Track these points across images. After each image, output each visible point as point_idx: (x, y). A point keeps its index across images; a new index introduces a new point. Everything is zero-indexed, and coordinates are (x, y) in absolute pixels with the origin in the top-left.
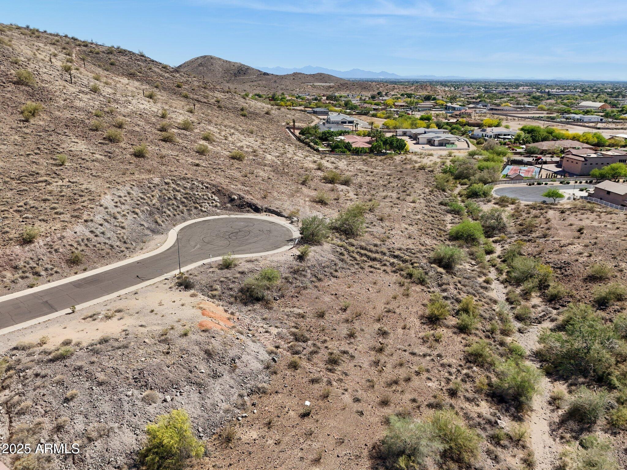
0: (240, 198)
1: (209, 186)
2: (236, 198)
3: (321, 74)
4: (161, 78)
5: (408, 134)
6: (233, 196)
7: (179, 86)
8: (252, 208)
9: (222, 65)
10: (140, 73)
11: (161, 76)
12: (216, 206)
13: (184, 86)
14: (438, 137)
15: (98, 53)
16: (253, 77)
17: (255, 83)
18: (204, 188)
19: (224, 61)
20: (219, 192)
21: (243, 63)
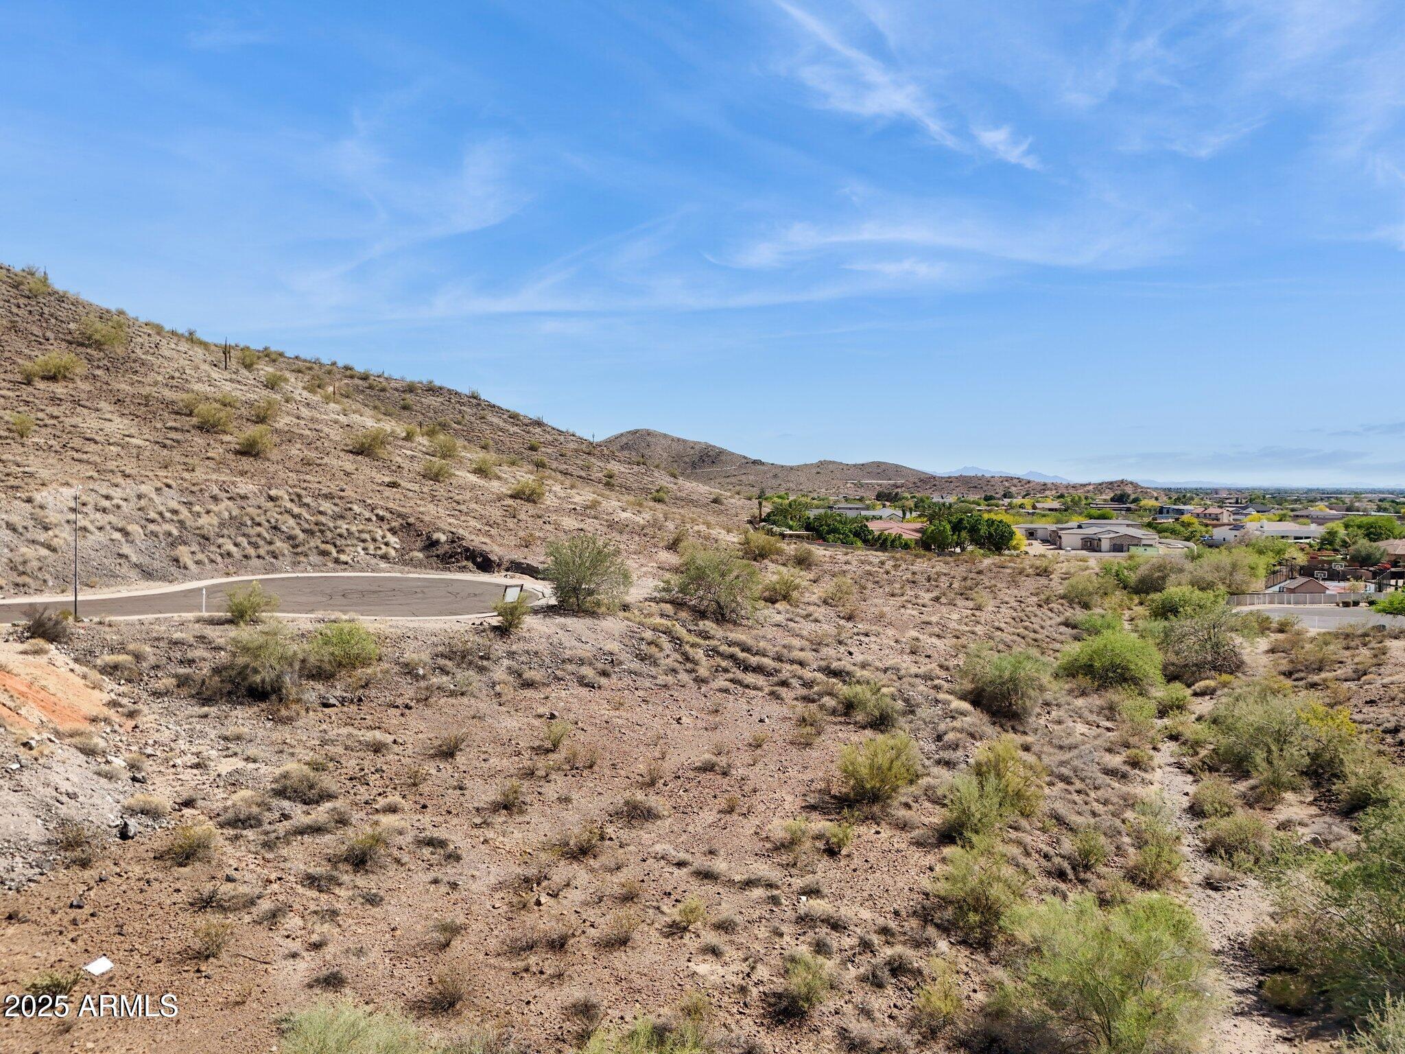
0: (455, 539)
1: (388, 515)
2: (443, 538)
3: (878, 464)
4: (501, 434)
5: (1040, 533)
6: (435, 536)
7: (533, 448)
8: (474, 563)
9: (670, 446)
10: (459, 423)
11: (501, 430)
12: (384, 557)
13: (543, 449)
14: (1109, 532)
15: (383, 390)
16: (730, 469)
17: (733, 480)
18: (374, 518)
19: (673, 440)
20: (407, 528)
21: (713, 444)
